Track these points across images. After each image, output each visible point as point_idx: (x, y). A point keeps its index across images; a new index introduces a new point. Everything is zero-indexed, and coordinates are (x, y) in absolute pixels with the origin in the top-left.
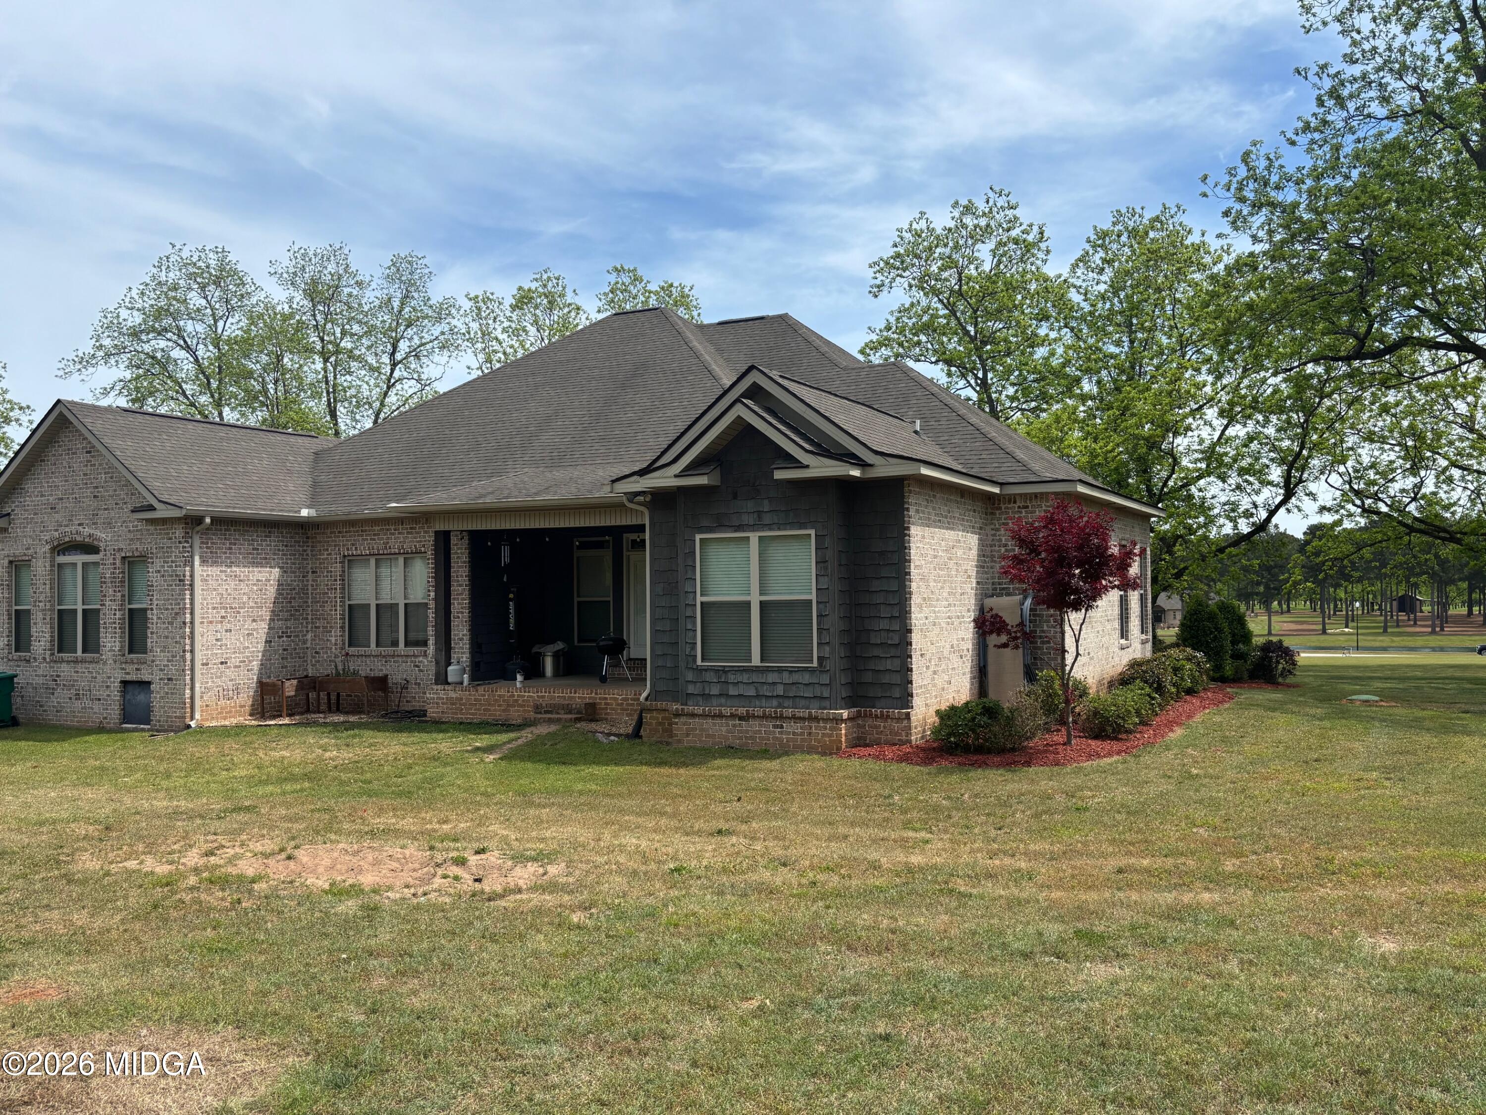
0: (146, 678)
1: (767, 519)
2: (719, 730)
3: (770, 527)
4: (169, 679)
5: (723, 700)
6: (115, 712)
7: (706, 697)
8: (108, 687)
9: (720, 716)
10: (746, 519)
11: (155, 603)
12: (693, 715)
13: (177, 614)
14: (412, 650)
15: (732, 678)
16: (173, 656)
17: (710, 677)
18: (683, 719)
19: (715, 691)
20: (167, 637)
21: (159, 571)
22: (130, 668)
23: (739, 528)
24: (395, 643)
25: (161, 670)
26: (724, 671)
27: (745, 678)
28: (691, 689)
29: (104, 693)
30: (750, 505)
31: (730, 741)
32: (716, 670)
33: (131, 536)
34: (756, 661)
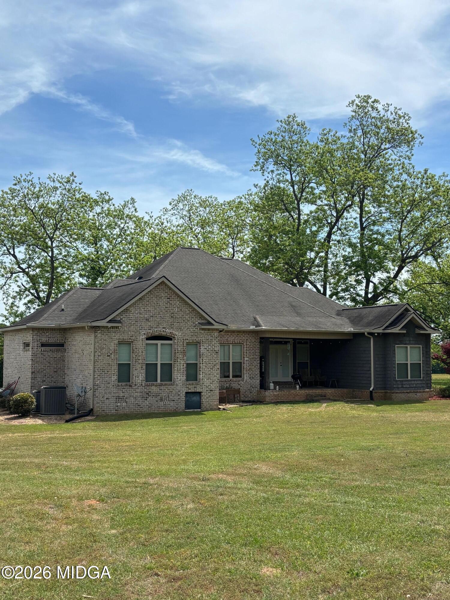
0: (198, 390)
1: (412, 342)
2: (403, 396)
3: (412, 344)
4: (210, 391)
5: (402, 389)
6: (182, 405)
7: (398, 388)
8: (179, 395)
9: (404, 393)
10: (408, 342)
11: (204, 361)
12: (397, 393)
13: (214, 365)
14: (235, 379)
15: (404, 383)
16: (213, 382)
17: (398, 383)
18: (394, 394)
19: (400, 386)
20: (210, 374)
21: (206, 349)
22: (190, 387)
23: (405, 344)
24: (228, 377)
25: (207, 387)
26: (402, 381)
27: (407, 383)
28: (395, 386)
29: (176, 398)
30: (408, 339)
31: (406, 399)
32: (400, 381)
33: (191, 334)
34: (409, 378)
